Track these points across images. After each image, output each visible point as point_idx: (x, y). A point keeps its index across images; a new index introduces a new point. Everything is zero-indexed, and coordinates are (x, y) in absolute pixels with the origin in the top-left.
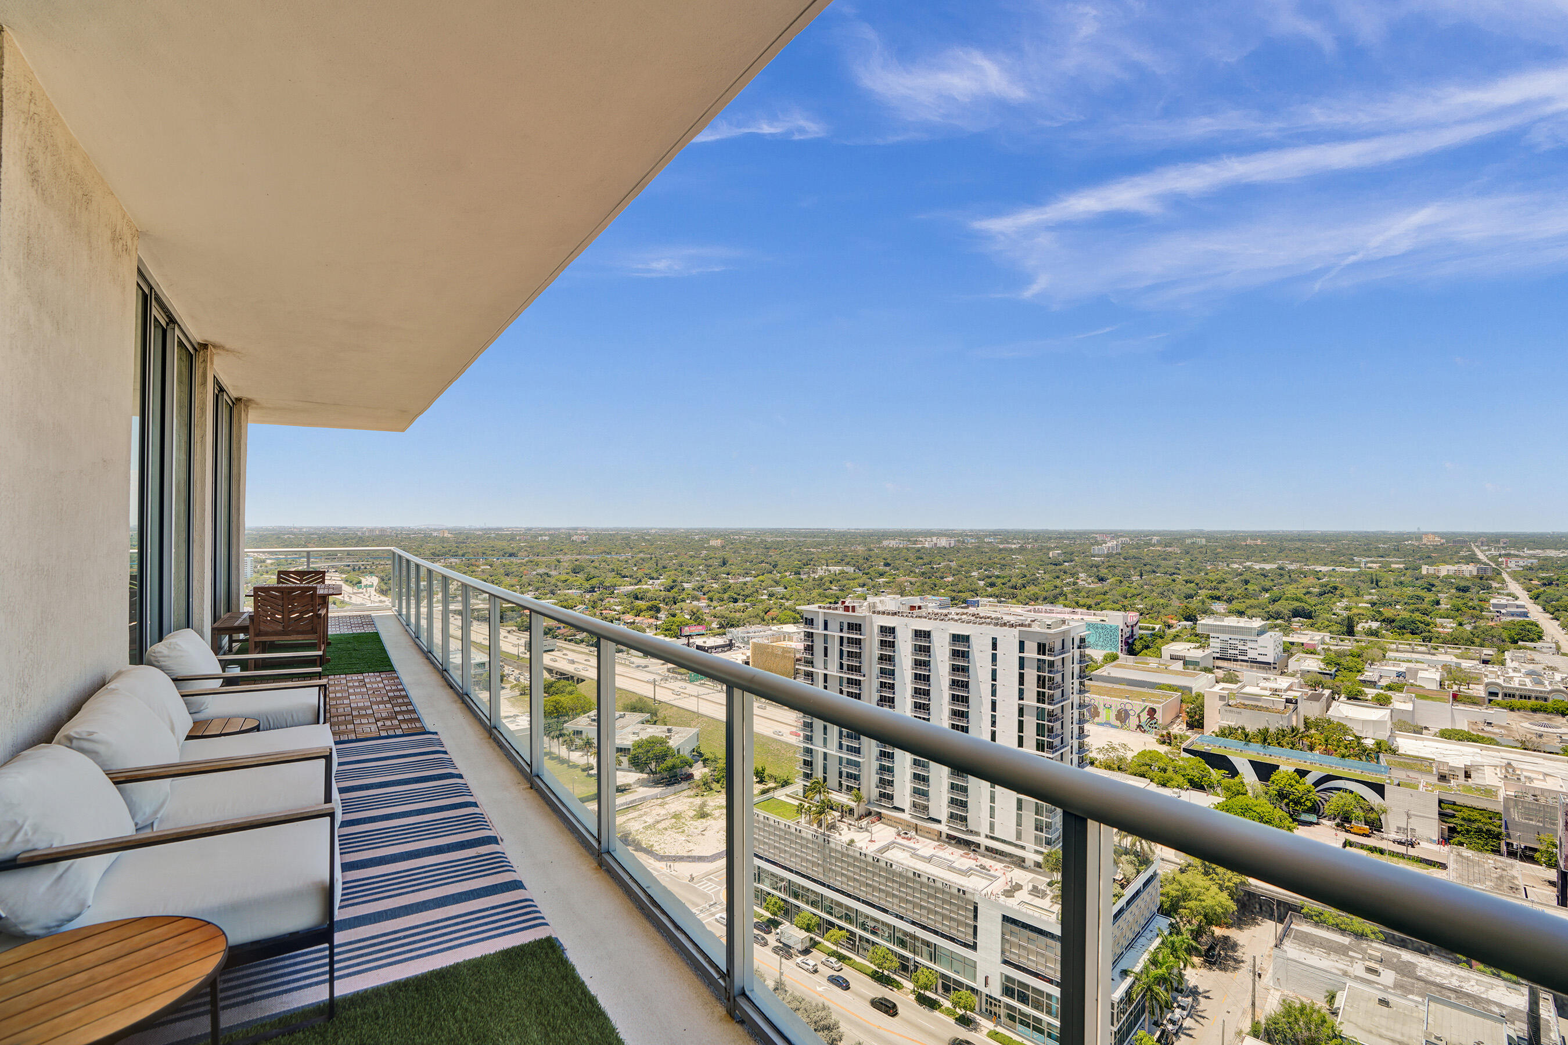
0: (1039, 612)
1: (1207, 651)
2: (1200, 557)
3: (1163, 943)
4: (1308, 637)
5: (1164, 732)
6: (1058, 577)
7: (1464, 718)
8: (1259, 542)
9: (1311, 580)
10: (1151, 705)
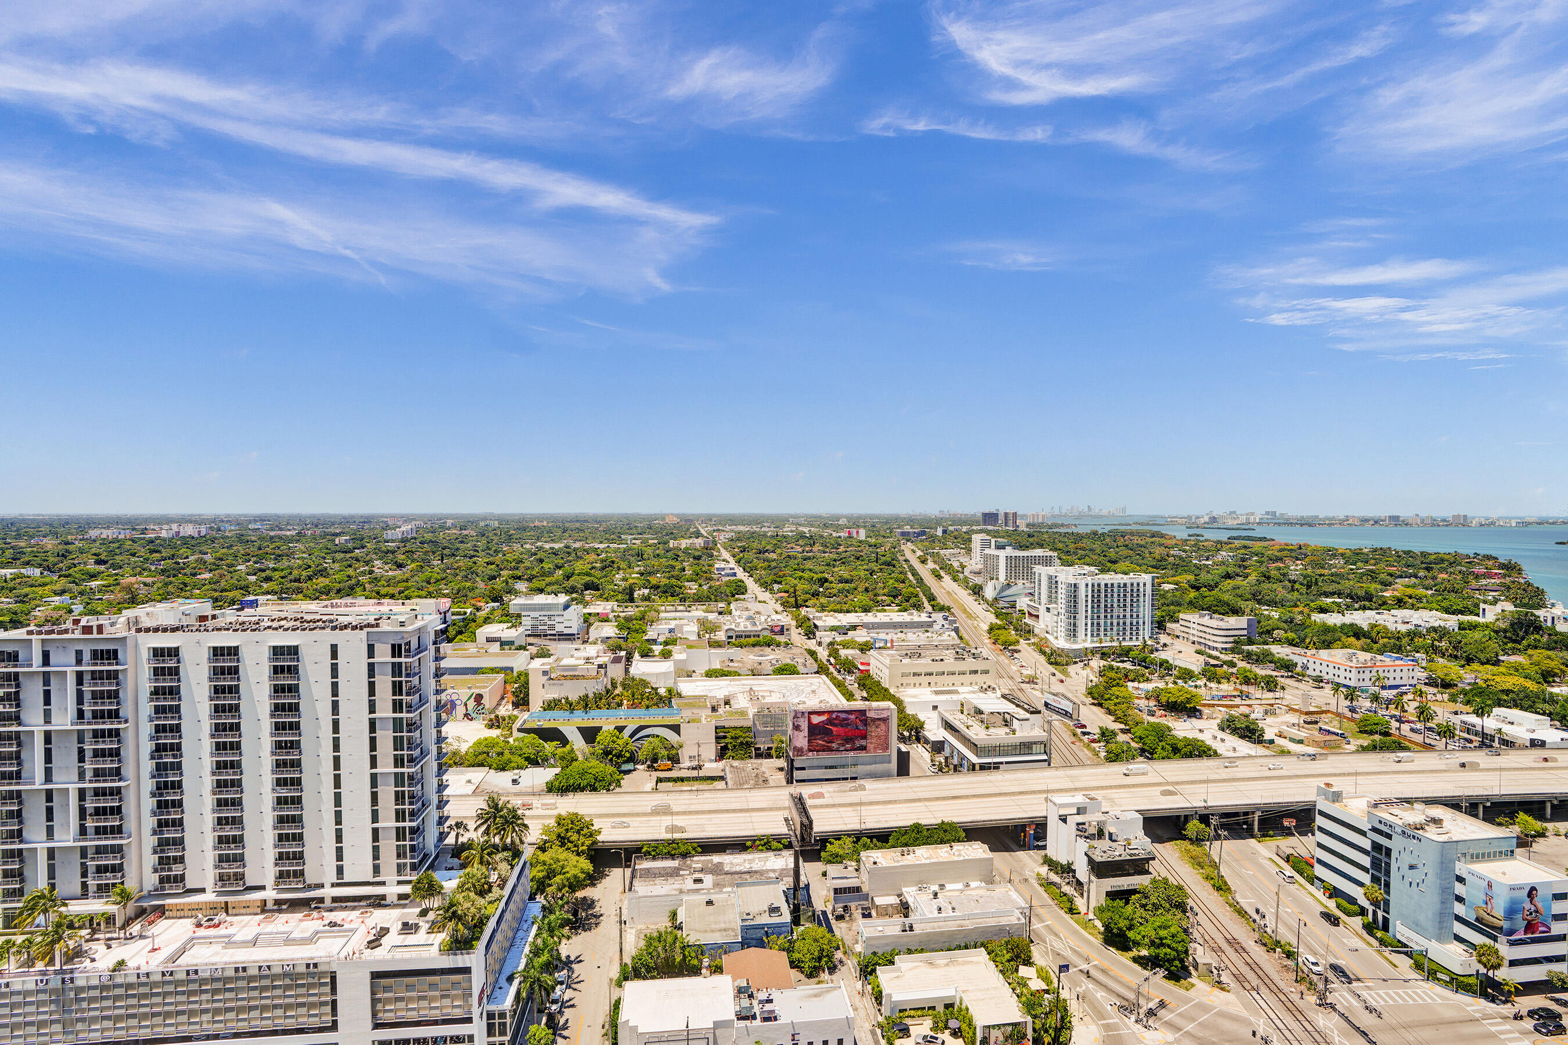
0: (337, 606)
1: (521, 629)
2: (496, 539)
3: (539, 928)
4: (602, 607)
5: (493, 716)
6: (350, 566)
7: (716, 659)
8: (545, 524)
9: (592, 557)
10: (477, 691)
